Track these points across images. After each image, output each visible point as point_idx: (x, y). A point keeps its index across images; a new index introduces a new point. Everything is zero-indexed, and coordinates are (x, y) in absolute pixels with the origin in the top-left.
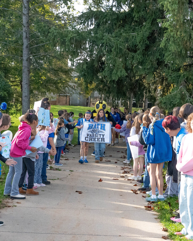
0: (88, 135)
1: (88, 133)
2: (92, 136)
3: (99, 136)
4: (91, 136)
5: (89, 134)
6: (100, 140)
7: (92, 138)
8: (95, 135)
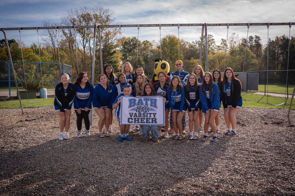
0: (131, 114)
1: (131, 112)
2: (138, 115)
3: (149, 115)
4: (137, 117)
5: (133, 113)
6: (151, 121)
7: (138, 119)
8: (143, 115)
